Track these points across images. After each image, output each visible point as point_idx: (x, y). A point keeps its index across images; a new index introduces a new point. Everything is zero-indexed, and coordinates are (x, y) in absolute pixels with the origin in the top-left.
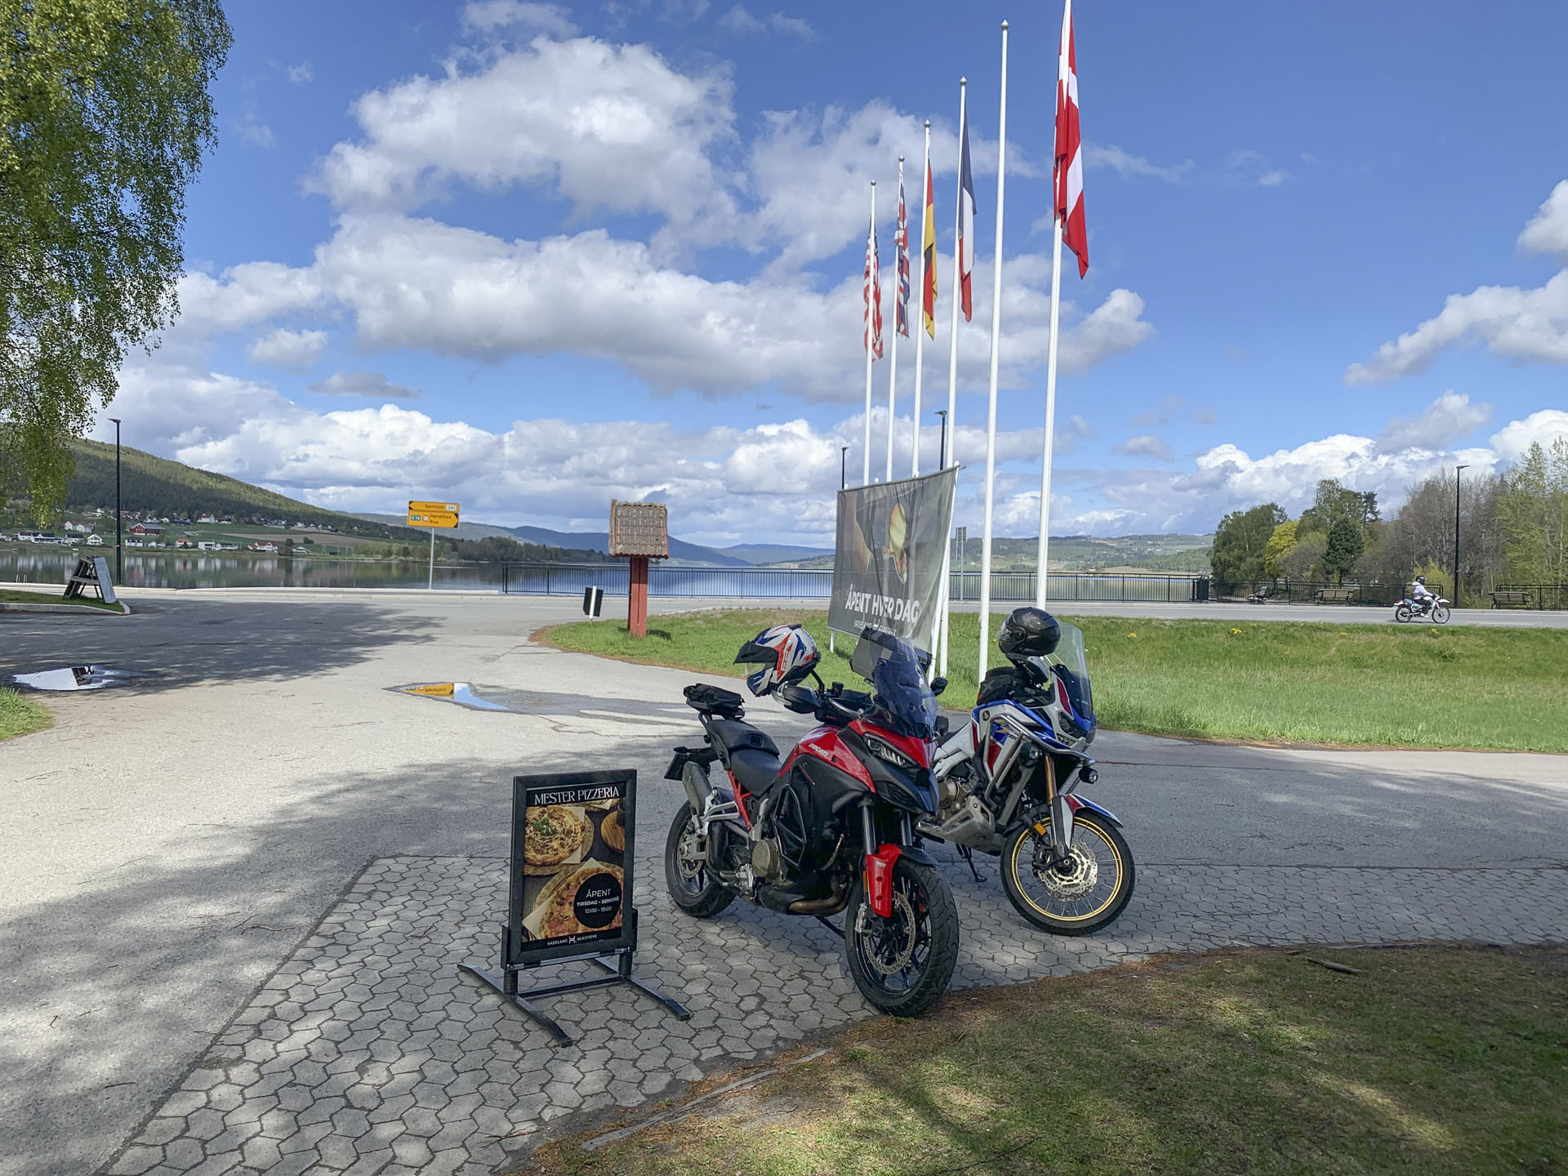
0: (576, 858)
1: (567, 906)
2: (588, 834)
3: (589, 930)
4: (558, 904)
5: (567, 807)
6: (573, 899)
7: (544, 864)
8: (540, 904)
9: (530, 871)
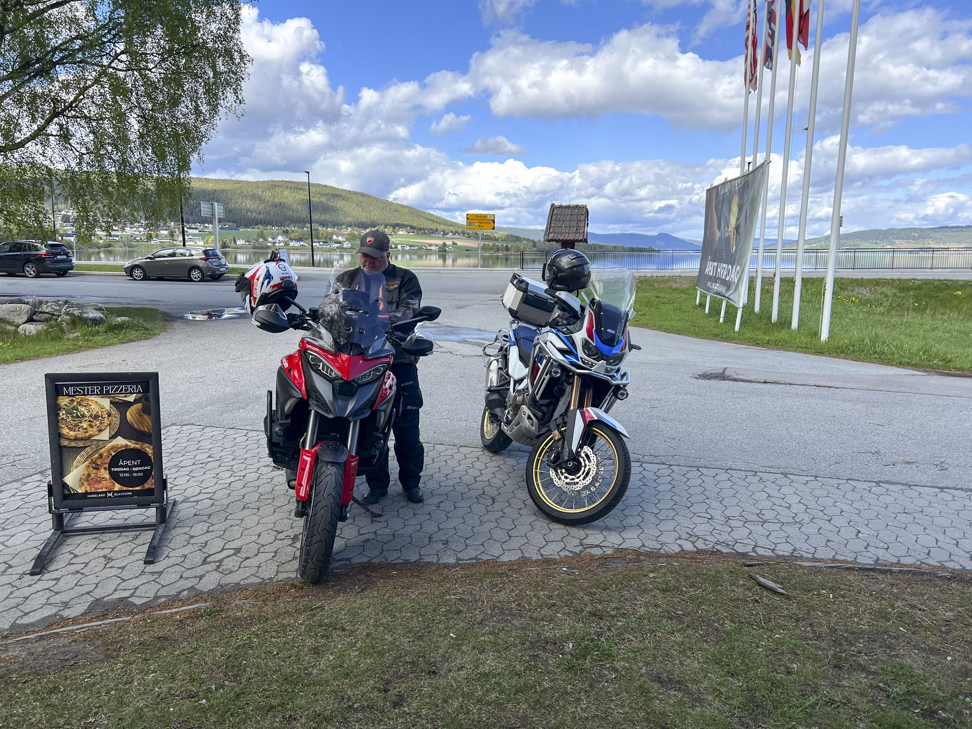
0: (105, 435)
1: (102, 470)
2: (114, 419)
3: (125, 488)
4: (94, 468)
5: (92, 398)
6: (107, 466)
7: (76, 439)
8: (77, 467)
9: (65, 443)
